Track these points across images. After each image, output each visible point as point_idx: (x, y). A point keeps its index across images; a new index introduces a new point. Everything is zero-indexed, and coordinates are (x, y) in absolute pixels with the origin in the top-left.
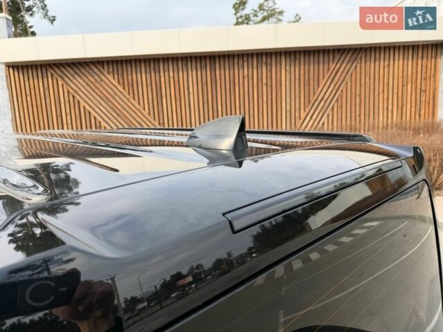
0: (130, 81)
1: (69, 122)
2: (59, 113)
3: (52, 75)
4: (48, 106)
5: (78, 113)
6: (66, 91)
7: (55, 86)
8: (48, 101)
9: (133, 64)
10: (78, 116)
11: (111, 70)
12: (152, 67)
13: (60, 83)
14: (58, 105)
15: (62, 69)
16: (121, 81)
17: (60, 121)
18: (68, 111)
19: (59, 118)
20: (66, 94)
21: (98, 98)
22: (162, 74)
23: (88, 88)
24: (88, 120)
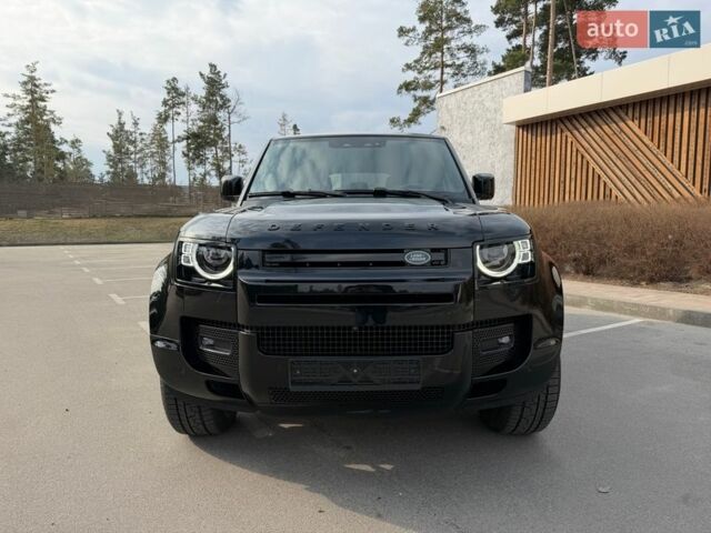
0: (663, 128)
1: (573, 189)
2: (562, 179)
3: (562, 131)
4: (552, 171)
5: (584, 178)
6: (574, 150)
8: (553, 164)
10: (584, 182)
11: (637, 115)
13: (569, 140)
14: (563, 168)
15: (575, 121)
16: (649, 129)
17: (562, 189)
18: (573, 176)
19: (562, 185)
20: (574, 154)
21: (613, 157)
24: (596, 185)
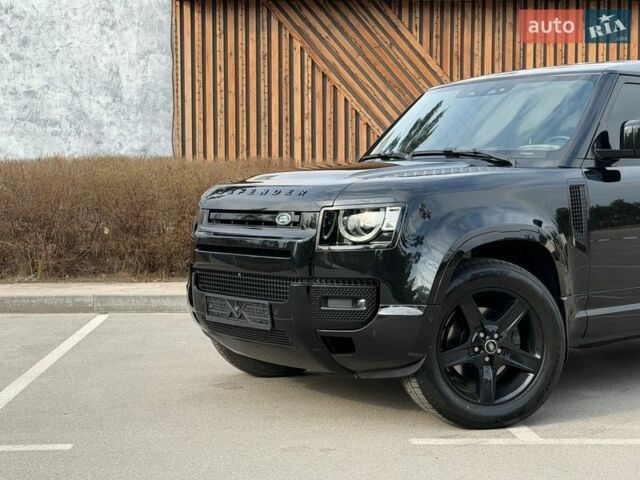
6: (308, 63)
7: (285, 52)
11: (416, 21)
16: (436, 47)
18: (308, 109)
23: (360, 60)
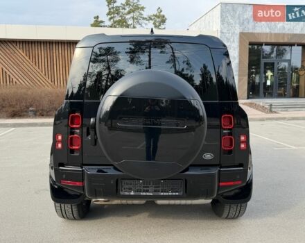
0: (34, 54)
9: (36, 45)
11: (21, 47)
12: (48, 47)
16: (28, 54)
21: (12, 64)
22: (54, 51)
24: (4, 76)
